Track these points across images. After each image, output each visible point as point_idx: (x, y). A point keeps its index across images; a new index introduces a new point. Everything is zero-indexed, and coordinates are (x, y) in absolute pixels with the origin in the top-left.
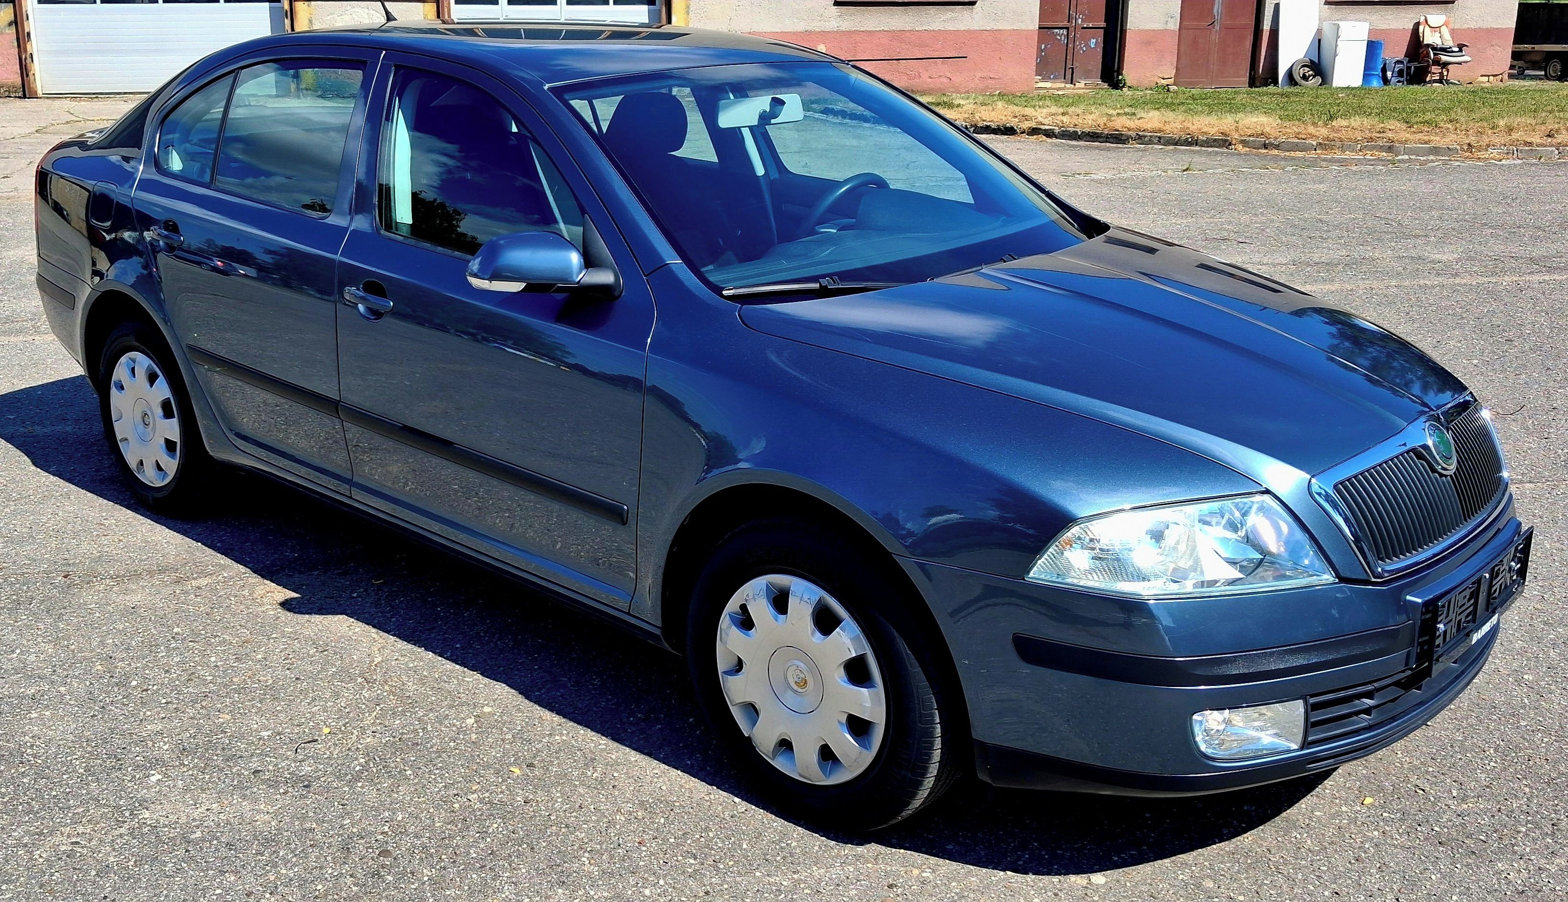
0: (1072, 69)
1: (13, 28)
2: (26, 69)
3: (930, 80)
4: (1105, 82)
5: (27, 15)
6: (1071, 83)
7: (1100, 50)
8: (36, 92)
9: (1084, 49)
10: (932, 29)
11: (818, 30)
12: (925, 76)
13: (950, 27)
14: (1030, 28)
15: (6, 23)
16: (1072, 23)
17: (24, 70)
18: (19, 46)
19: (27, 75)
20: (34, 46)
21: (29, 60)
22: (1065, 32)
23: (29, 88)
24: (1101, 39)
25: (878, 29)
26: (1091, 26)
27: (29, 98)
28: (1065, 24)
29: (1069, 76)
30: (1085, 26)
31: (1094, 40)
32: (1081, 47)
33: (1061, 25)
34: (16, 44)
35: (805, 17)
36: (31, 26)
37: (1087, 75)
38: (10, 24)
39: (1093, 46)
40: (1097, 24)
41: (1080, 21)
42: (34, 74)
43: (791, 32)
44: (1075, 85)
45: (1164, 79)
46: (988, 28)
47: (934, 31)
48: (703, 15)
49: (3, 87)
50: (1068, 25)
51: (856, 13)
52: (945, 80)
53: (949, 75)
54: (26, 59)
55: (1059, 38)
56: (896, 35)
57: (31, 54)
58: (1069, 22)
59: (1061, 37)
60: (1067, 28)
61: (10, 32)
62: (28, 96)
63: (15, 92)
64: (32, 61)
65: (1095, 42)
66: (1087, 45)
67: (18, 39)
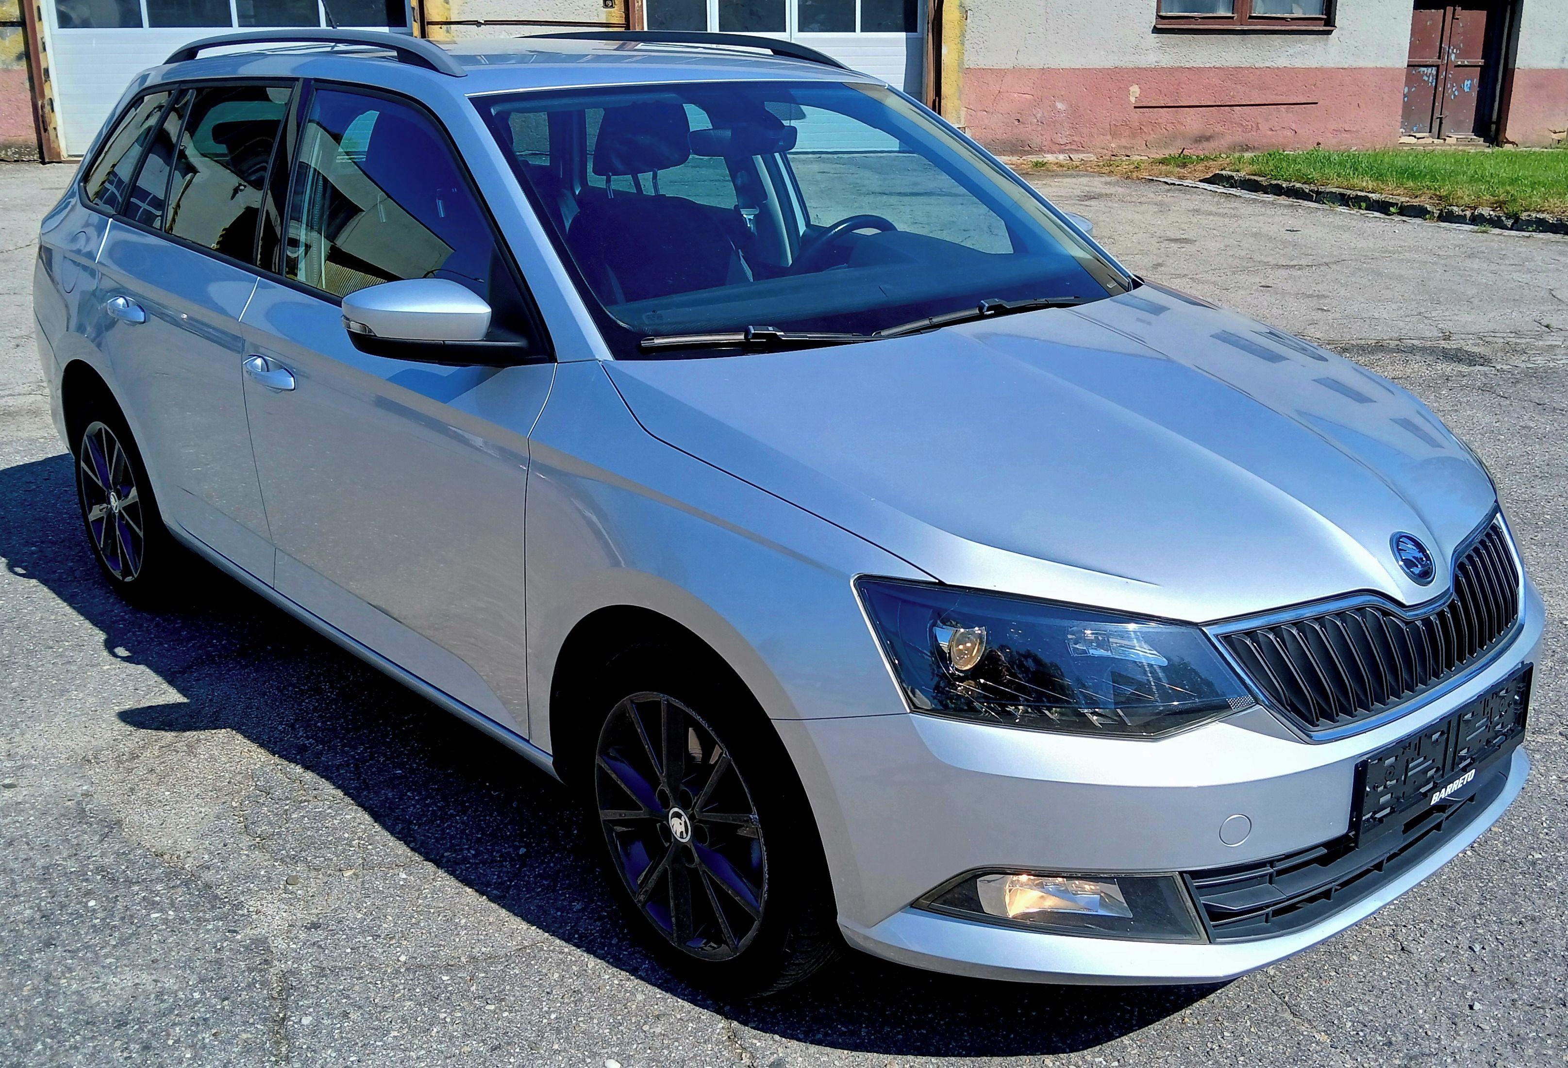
0: (1441, 119)
1: (24, 63)
2: (43, 122)
3: (1270, 133)
4: (1480, 136)
5: (44, 43)
6: (1438, 138)
7: (1474, 95)
8: (59, 155)
9: (1456, 93)
10: (1276, 66)
11: (1131, 66)
12: (1264, 127)
13: (1298, 63)
14: (1397, 66)
15: (13, 56)
16: (1443, 58)
17: (42, 124)
18: (32, 88)
19: (46, 130)
20: (55, 89)
21: (47, 108)
22: (1434, 70)
23: (49, 148)
24: (1476, 81)
25: (1207, 65)
26: (1466, 63)
27: (49, 163)
28: (1434, 60)
29: (1435, 129)
30: (1459, 63)
31: (1469, 82)
32: (1453, 91)
33: (1430, 61)
34: (27, 85)
35: (1115, 49)
36: (51, 59)
37: (1458, 127)
38: (19, 58)
39: (1466, 90)
40: (1473, 61)
41: (1453, 57)
42: (55, 129)
43: (1095, 69)
44: (1445, 140)
45: (1555, 133)
46: (1346, 66)
47: (1278, 68)
48: (982, 45)
49: (10, 147)
50: (1439, 62)
51: (1180, 44)
52: (1289, 133)
53: (1294, 126)
54: (43, 107)
55: (1426, 78)
56: (1233, 74)
57: (51, 99)
58: (1439, 58)
59: (1429, 77)
60: (1438, 66)
61: (19, 67)
62: (47, 160)
63: (29, 154)
64: (53, 110)
65: (1470, 85)
66: (1460, 88)
67: (31, 79)
